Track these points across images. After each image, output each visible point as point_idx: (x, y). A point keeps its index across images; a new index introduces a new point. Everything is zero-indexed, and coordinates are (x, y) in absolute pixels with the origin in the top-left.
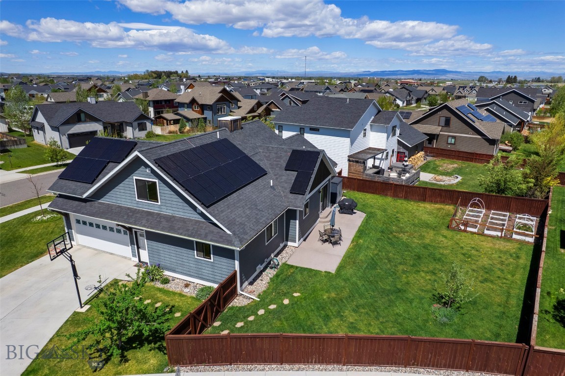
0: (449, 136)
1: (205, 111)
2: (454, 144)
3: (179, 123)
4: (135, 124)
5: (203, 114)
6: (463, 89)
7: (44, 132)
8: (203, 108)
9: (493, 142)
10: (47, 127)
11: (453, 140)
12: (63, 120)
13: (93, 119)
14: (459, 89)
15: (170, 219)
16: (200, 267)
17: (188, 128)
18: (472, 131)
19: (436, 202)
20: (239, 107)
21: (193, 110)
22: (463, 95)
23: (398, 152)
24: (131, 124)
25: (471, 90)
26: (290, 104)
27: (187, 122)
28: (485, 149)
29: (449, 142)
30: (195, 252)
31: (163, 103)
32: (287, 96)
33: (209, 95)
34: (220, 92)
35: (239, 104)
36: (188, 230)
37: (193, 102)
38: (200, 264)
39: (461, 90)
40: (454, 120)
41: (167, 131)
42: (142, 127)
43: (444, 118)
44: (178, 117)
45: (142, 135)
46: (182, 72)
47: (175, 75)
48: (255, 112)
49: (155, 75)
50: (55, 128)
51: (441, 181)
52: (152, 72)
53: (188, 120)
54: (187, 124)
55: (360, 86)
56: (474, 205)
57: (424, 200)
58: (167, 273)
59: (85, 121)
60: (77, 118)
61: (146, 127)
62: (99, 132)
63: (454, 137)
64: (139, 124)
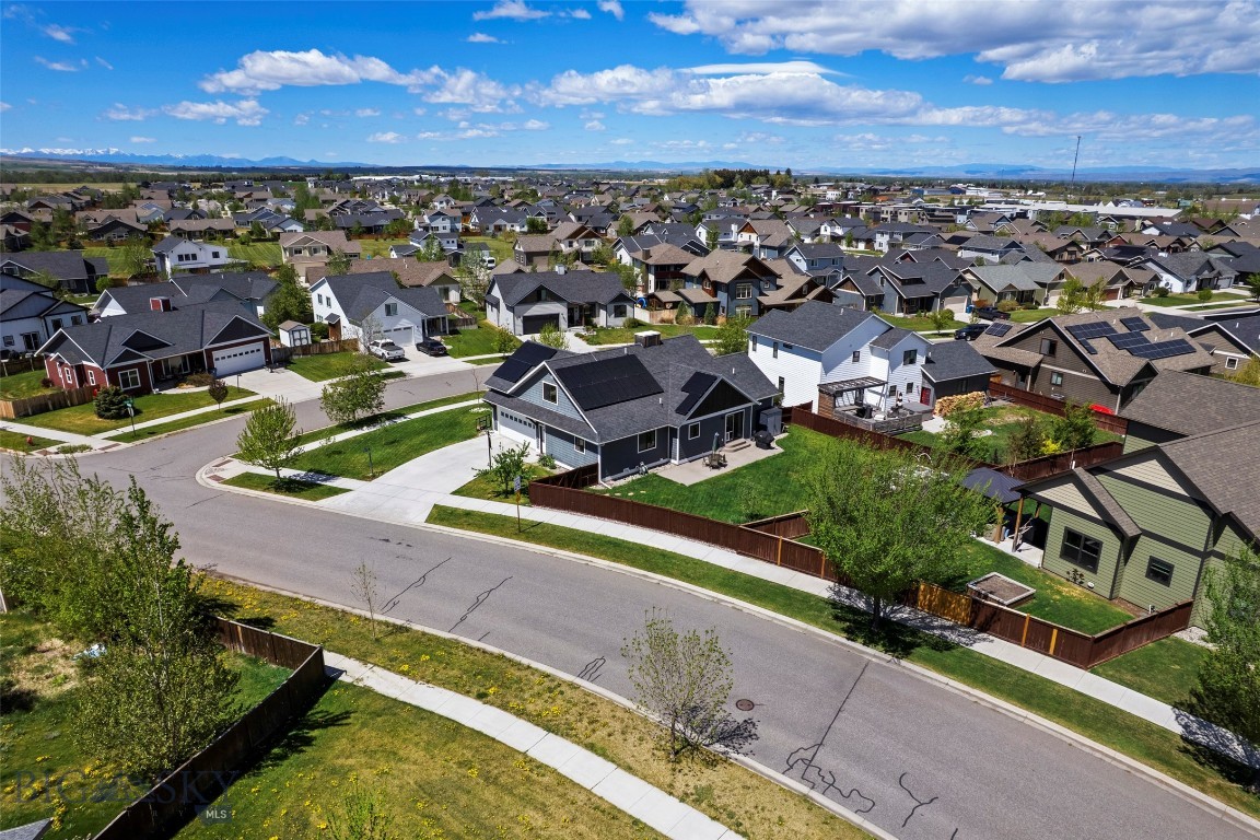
0: (1053, 372)
1: (718, 293)
2: (1061, 385)
3: (677, 308)
4: (611, 307)
5: (715, 295)
7: (499, 311)
8: (716, 287)
9: (1115, 389)
10: (502, 305)
11: (1060, 379)
12: (520, 297)
13: (556, 298)
15: (562, 418)
16: (577, 458)
17: (688, 316)
18: (1086, 368)
20: (779, 287)
21: (703, 289)
23: (923, 388)
24: (605, 307)
26: (882, 283)
27: (688, 307)
28: (1104, 399)
29: (1054, 382)
30: (575, 446)
31: (672, 269)
32: (877, 270)
33: (727, 269)
34: (744, 264)
35: (779, 282)
36: (571, 427)
37: (704, 276)
40: (1061, 345)
41: (659, 319)
43: (1048, 342)
44: (678, 298)
45: (619, 322)
47: (762, 179)
48: (804, 296)
50: (511, 309)
52: (716, 172)
53: (691, 304)
54: (689, 311)
55: (1152, 230)
58: (556, 462)
59: (546, 301)
60: (537, 296)
61: (625, 312)
62: (561, 316)
63: (1060, 375)
64: (616, 307)
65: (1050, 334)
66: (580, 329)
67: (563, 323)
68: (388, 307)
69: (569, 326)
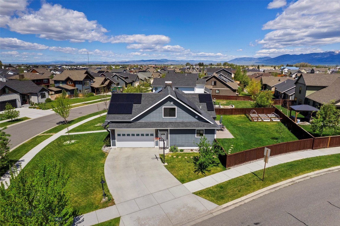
0: (216, 90)
1: (76, 85)
2: (219, 93)
3: (61, 93)
4: (39, 94)
5: (75, 86)
8: (75, 83)
9: (234, 91)
11: (218, 91)
13: (14, 91)
15: (183, 123)
16: (197, 141)
17: (67, 95)
18: (226, 87)
19: (237, 114)
20: (94, 82)
21: (68, 85)
24: (36, 94)
25: (193, 69)
26: (118, 79)
27: (67, 92)
28: (232, 94)
29: (217, 92)
30: (196, 135)
31: (36, 82)
32: (116, 75)
33: (80, 76)
34: (85, 73)
35: (94, 80)
36: (194, 125)
37: (68, 79)
38: (197, 140)
39: (188, 69)
40: (218, 82)
41: (54, 98)
42: (43, 96)
43: (213, 82)
44: (59, 89)
45: (43, 100)
48: (104, 84)
51: (227, 107)
53: (67, 90)
54: (67, 93)
55: (132, 69)
56: (254, 113)
57: (232, 114)
58: (180, 148)
59: (9, 93)
60: (3, 91)
61: (45, 96)
62: (17, 101)
63: (218, 90)
64: (41, 94)
65: (214, 79)
66: (28, 105)
67: (19, 103)
69: (22, 104)
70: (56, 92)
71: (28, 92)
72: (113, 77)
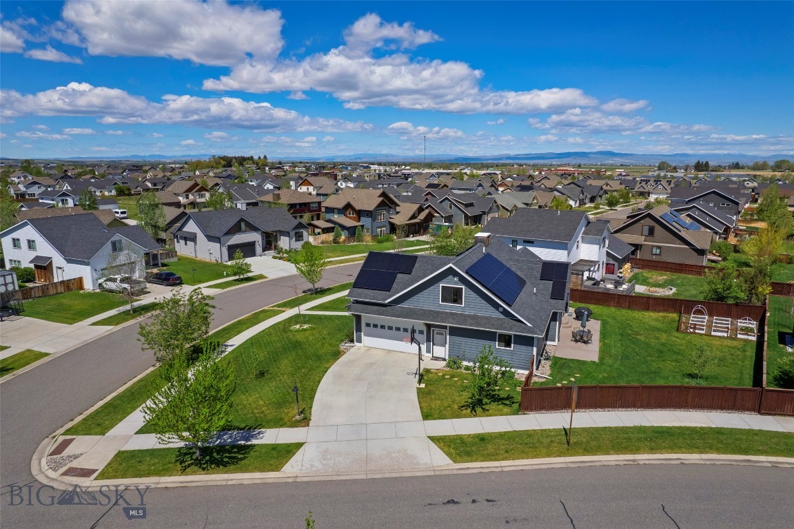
0: (653, 246)
1: (362, 218)
2: (660, 254)
3: (333, 232)
4: (292, 233)
5: (359, 221)
6: (646, 184)
7: (196, 244)
8: (360, 214)
9: (701, 252)
10: (201, 237)
11: (658, 251)
12: (225, 230)
13: (253, 228)
14: (640, 183)
15: (474, 317)
17: (343, 237)
18: (678, 241)
19: (659, 311)
20: (398, 213)
21: (347, 217)
22: (647, 190)
23: (607, 264)
24: (287, 234)
25: (656, 184)
26: (451, 207)
27: (342, 230)
28: (693, 260)
29: (654, 252)
30: (497, 343)
31: (298, 207)
32: (447, 198)
33: (368, 199)
34: (380, 196)
35: (398, 209)
37: (348, 206)
38: (500, 353)
39: (643, 184)
40: (658, 228)
41: (320, 241)
42: (299, 237)
43: (648, 227)
44: (330, 225)
45: (298, 245)
46: (259, 158)
47: (250, 162)
48: (416, 218)
49: (223, 162)
50: (211, 238)
51: (655, 292)
52: (220, 158)
53: (343, 228)
54: (342, 233)
55: (509, 179)
56: (699, 312)
57: (647, 309)
58: (467, 363)
59: (245, 232)
60: (236, 229)
61: (302, 236)
62: (257, 244)
63: (659, 247)
64: (296, 233)
65: (648, 222)
66: (272, 253)
67: (259, 249)
68: (114, 244)
69: (264, 251)
70: (326, 231)
71: (276, 229)
72: (441, 202)
